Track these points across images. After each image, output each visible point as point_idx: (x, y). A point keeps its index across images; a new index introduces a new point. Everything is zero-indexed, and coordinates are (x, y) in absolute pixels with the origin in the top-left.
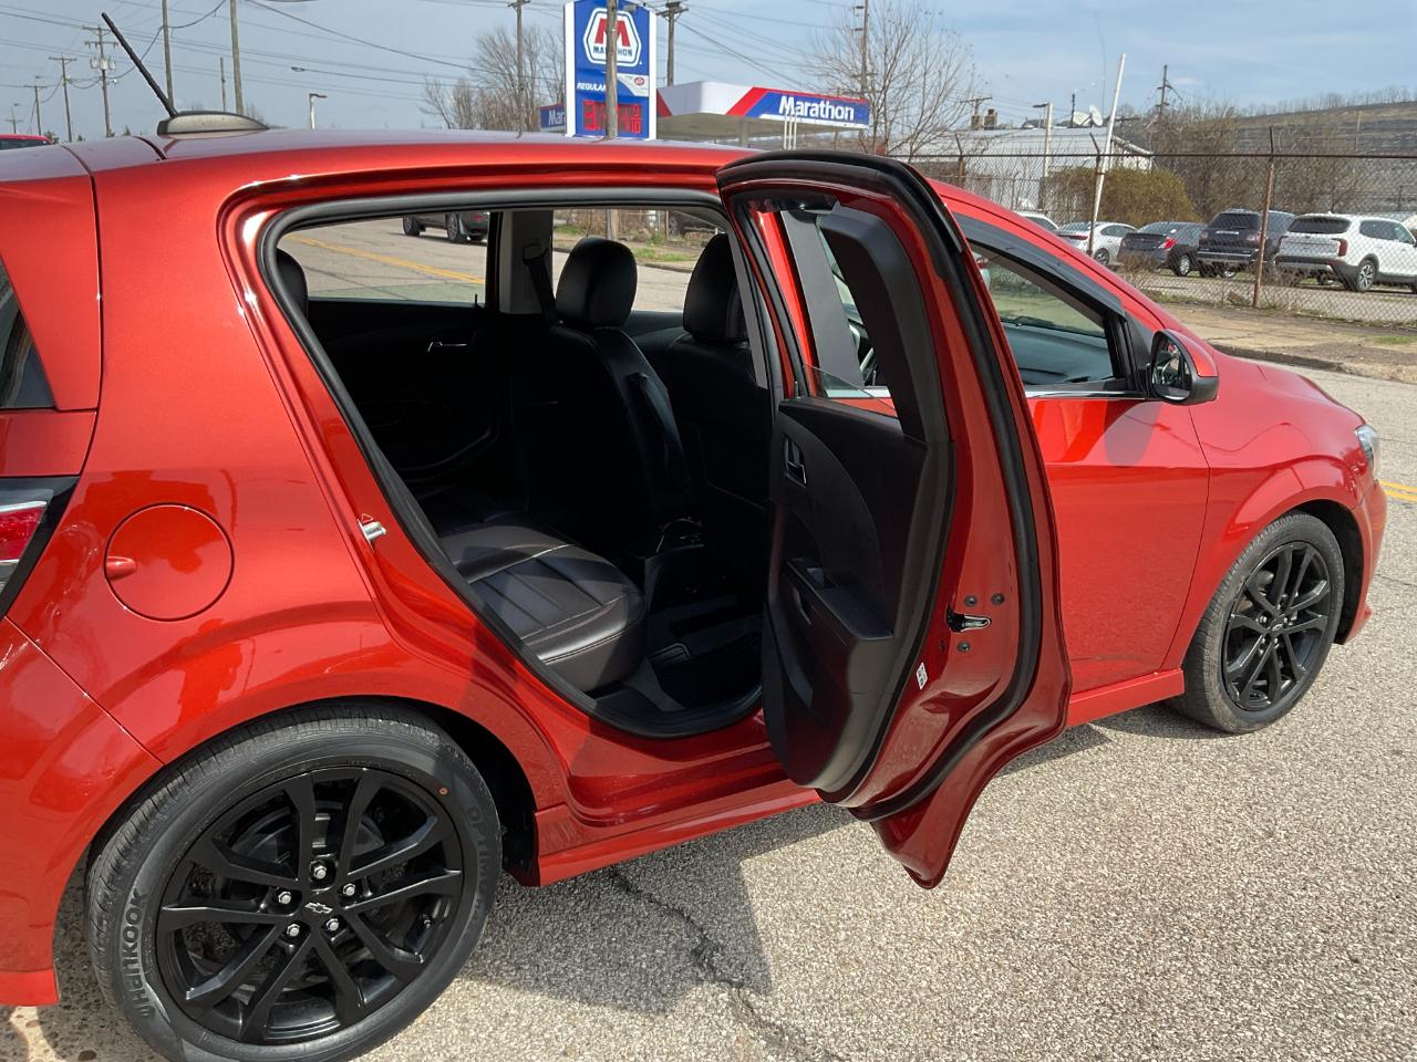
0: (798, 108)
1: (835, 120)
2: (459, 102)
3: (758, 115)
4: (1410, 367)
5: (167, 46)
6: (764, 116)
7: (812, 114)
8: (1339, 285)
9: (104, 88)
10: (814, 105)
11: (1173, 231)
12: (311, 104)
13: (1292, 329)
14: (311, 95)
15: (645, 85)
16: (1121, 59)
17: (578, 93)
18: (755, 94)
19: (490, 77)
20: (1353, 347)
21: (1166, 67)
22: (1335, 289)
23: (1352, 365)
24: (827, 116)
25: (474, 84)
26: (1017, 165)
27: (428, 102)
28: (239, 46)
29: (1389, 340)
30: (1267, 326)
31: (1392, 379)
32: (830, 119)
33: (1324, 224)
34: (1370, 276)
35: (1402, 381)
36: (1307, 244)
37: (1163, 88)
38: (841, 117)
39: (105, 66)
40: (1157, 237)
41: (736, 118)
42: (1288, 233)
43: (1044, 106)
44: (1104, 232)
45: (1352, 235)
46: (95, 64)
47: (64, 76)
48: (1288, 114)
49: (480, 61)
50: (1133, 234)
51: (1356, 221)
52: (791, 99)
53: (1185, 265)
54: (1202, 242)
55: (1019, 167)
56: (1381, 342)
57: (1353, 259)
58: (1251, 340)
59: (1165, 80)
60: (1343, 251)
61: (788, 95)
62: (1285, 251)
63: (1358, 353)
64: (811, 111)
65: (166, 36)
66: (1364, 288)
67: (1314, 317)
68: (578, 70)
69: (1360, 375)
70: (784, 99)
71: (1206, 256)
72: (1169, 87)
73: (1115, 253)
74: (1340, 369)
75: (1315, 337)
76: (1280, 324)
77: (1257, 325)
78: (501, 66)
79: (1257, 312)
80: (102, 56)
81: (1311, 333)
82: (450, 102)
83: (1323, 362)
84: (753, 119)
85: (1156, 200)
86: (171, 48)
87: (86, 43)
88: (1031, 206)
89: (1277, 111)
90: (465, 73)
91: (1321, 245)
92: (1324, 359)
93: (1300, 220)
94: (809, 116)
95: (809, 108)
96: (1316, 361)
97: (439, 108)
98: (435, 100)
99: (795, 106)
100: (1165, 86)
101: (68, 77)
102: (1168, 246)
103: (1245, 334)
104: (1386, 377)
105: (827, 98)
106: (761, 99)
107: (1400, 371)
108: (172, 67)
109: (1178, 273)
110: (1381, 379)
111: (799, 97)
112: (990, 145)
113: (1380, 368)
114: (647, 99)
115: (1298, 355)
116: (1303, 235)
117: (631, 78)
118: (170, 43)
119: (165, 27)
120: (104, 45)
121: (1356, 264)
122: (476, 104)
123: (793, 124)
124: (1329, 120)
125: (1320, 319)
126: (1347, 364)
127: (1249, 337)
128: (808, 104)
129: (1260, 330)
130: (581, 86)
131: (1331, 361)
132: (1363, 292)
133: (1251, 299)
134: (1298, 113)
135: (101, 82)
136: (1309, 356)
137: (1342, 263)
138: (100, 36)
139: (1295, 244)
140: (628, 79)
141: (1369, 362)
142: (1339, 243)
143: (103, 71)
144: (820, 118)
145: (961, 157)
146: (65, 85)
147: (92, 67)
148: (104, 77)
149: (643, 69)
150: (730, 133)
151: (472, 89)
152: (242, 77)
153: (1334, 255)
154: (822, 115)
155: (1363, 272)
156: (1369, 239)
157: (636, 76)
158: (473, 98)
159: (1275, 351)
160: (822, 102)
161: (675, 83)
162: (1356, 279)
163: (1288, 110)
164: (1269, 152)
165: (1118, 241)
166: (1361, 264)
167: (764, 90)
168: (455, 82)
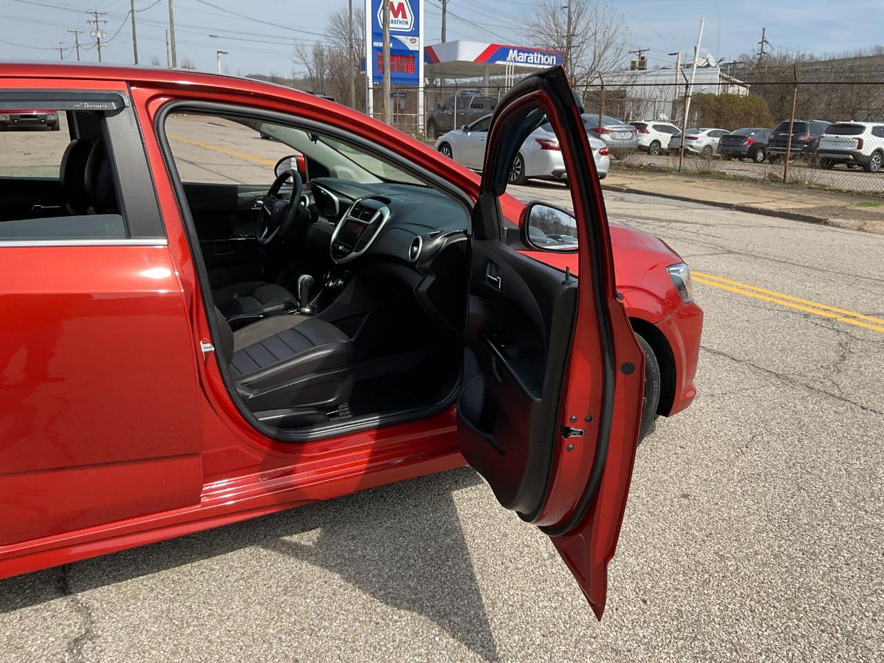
0: (520, 57)
1: (544, 64)
2: (316, 55)
3: (495, 61)
4: (873, 222)
5: (133, 23)
6: (498, 62)
7: (529, 61)
8: (861, 168)
9: (99, 49)
10: (530, 55)
11: (753, 134)
12: (218, 57)
13: (804, 197)
14: (218, 52)
15: (417, 43)
16: (702, 21)
17: (374, 48)
18: (492, 48)
19: (337, 40)
20: (840, 208)
21: (764, 29)
22: (858, 171)
23: (834, 220)
24: (539, 62)
25: (325, 44)
26: (656, 92)
27: (297, 56)
28: (174, 22)
29: (865, 204)
30: (789, 194)
31: (860, 229)
32: (540, 64)
33: (849, 128)
34: (879, 162)
35: (865, 231)
36: (836, 142)
37: (762, 43)
38: (548, 63)
39: (99, 36)
40: (743, 138)
41: (480, 64)
42: (825, 135)
43: (675, 54)
44: (709, 135)
45: (867, 136)
46: (93, 34)
47: (77, 42)
48: (849, 59)
49: (331, 30)
50: (726, 136)
51: (869, 126)
52: (516, 51)
53: (760, 155)
54: (770, 141)
55: (658, 93)
56: (861, 205)
57: (867, 151)
58: (773, 204)
59: (763, 37)
60: (860, 147)
61: (514, 49)
62: (824, 146)
63: (843, 213)
64: (529, 58)
65: (133, 16)
66: (874, 170)
67: (822, 189)
68: (374, 34)
69: (839, 227)
70: (511, 51)
71: (773, 150)
72: (766, 42)
73: (715, 148)
74: (826, 223)
75: (817, 202)
76: (797, 193)
77: (782, 194)
78: (344, 33)
79: (785, 186)
80: (98, 30)
81: (815, 199)
82: (310, 58)
83: (815, 218)
84: (492, 65)
85: (747, 113)
86: (136, 24)
87: (88, 21)
88: (666, 118)
89: (842, 57)
90: (322, 39)
91: (846, 142)
92: (816, 216)
93: (833, 126)
94: (527, 62)
95: (527, 57)
96: (811, 217)
97: (304, 60)
98: (301, 54)
99: (518, 56)
100: (764, 41)
101: (80, 42)
102: (750, 143)
103: (770, 200)
104: (855, 228)
105: (538, 51)
106: (496, 52)
107: (865, 224)
108: (137, 36)
109: (755, 161)
110: (852, 229)
111: (521, 50)
112: (638, 78)
113: (852, 222)
114: (418, 51)
115: (800, 213)
116: (836, 135)
117: (408, 39)
118: (135, 21)
119: (132, 11)
120: (99, 23)
121: (869, 154)
122: (327, 57)
123: (512, 66)
124: (876, 62)
125: (826, 190)
126: (831, 220)
127: (773, 202)
128: (526, 55)
129: (782, 197)
130: (376, 44)
131: (821, 217)
132: (874, 173)
133: (783, 177)
134: (856, 58)
135: (97, 45)
136: (808, 214)
137: (860, 154)
138: (97, 17)
139: (829, 142)
140: (405, 40)
141: (846, 218)
142: (858, 141)
143: (98, 39)
144: (534, 63)
145: (602, 86)
146: (77, 47)
147: (92, 37)
148: (99, 42)
149: (415, 33)
150: (479, 73)
151: (324, 48)
152: (176, 41)
153: (854, 148)
154: (536, 62)
155: (873, 159)
156: (879, 138)
157: (411, 38)
158: (325, 54)
159: (786, 211)
160: (536, 54)
161: (447, 41)
162: (869, 164)
163: (849, 57)
164: (794, 81)
165: (717, 140)
166: (872, 154)
167: (497, 46)
168: (313, 43)
